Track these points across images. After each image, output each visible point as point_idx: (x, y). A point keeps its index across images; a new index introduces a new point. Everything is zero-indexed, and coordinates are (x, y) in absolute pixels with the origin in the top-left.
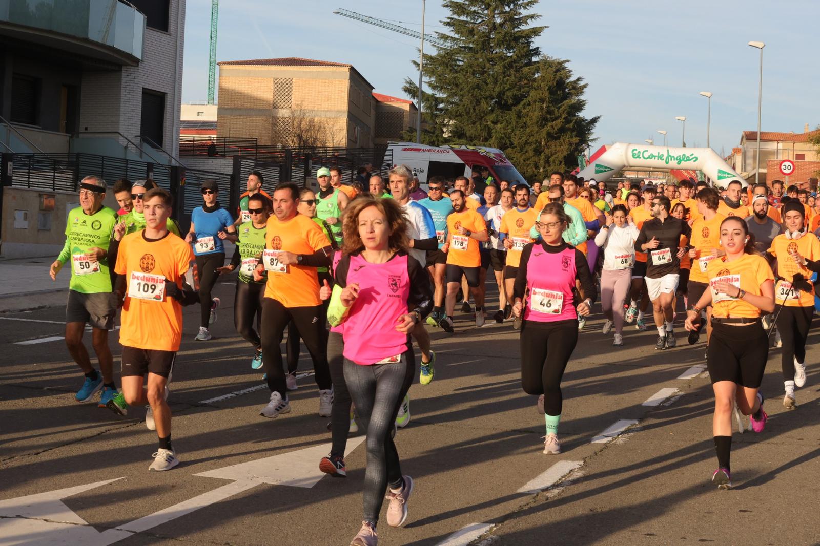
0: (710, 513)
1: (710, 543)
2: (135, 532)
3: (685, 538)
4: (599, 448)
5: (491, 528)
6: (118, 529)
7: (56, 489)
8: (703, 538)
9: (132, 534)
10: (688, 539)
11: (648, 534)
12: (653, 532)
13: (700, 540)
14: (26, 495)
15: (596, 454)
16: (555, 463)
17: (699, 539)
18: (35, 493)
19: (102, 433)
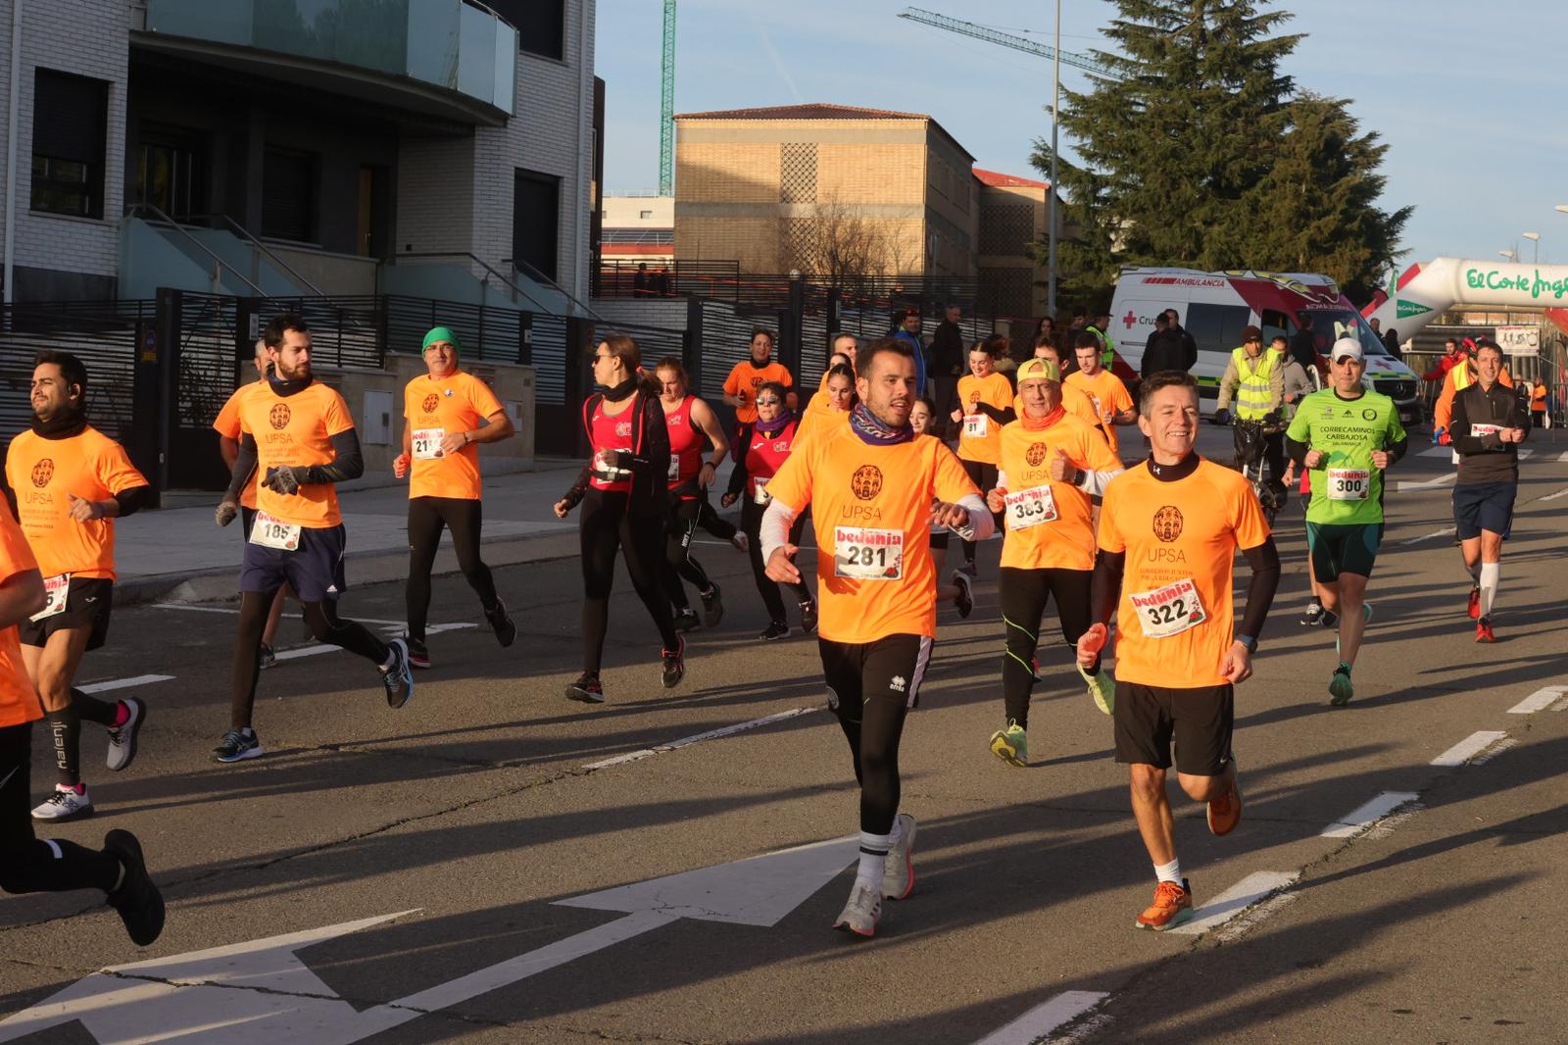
0: (1525, 969)
1: (1515, 1027)
2: (423, 1011)
3: (1468, 1018)
4: (1334, 847)
5: (1103, 1000)
6: (393, 1006)
7: (288, 932)
8: (1504, 1018)
9: (419, 1014)
10: (1475, 1020)
11: (1399, 1011)
12: (1410, 1006)
13: (1497, 1023)
14: (229, 943)
15: (1326, 858)
16: (1244, 877)
17: (1496, 1019)
18: (247, 940)
19: (389, 827)
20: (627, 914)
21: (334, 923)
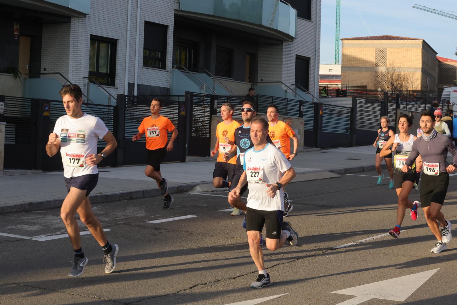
19: (274, 266)
20: (356, 296)
21: (261, 298)
